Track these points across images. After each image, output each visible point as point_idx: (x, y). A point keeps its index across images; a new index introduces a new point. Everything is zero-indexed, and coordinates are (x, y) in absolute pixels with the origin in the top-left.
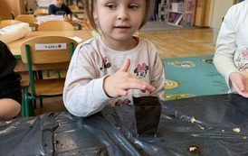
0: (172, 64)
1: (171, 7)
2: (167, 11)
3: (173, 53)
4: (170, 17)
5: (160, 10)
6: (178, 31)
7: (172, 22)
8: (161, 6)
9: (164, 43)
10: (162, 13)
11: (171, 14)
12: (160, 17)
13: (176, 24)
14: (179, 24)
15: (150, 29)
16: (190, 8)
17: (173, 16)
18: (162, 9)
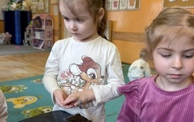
0: (34, 81)
1: (34, 35)
2: (32, 38)
3: (35, 72)
4: (35, 42)
5: (26, 36)
6: (42, 54)
7: (37, 46)
8: (26, 34)
9: (29, 64)
10: (28, 39)
11: (35, 40)
12: (26, 42)
13: (40, 48)
14: (43, 48)
15: (17, 52)
16: (49, 36)
17: (37, 42)
18: (28, 36)
